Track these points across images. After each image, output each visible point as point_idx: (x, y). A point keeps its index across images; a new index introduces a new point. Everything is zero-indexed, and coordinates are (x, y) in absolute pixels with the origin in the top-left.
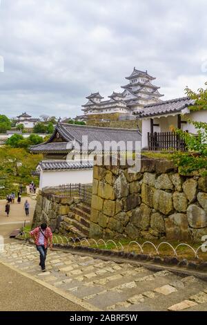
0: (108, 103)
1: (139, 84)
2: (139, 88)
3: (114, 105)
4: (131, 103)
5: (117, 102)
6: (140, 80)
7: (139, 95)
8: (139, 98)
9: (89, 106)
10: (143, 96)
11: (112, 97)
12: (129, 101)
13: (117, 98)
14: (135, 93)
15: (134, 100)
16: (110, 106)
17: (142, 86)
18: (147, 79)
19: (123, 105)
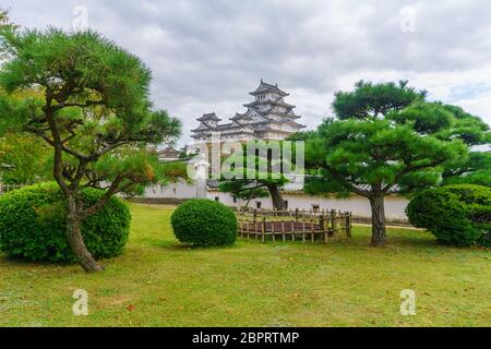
0: (228, 127)
1: (269, 102)
2: (269, 107)
3: (238, 131)
4: (260, 128)
5: (242, 126)
6: (269, 97)
7: (270, 117)
8: (271, 121)
9: (202, 130)
10: (275, 118)
11: (234, 119)
12: (257, 124)
13: (242, 122)
14: (264, 114)
15: (263, 124)
16: (232, 131)
17: (274, 105)
18: (278, 96)
19: (249, 131)
